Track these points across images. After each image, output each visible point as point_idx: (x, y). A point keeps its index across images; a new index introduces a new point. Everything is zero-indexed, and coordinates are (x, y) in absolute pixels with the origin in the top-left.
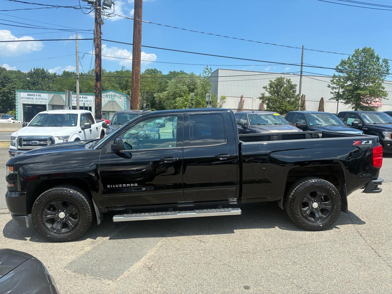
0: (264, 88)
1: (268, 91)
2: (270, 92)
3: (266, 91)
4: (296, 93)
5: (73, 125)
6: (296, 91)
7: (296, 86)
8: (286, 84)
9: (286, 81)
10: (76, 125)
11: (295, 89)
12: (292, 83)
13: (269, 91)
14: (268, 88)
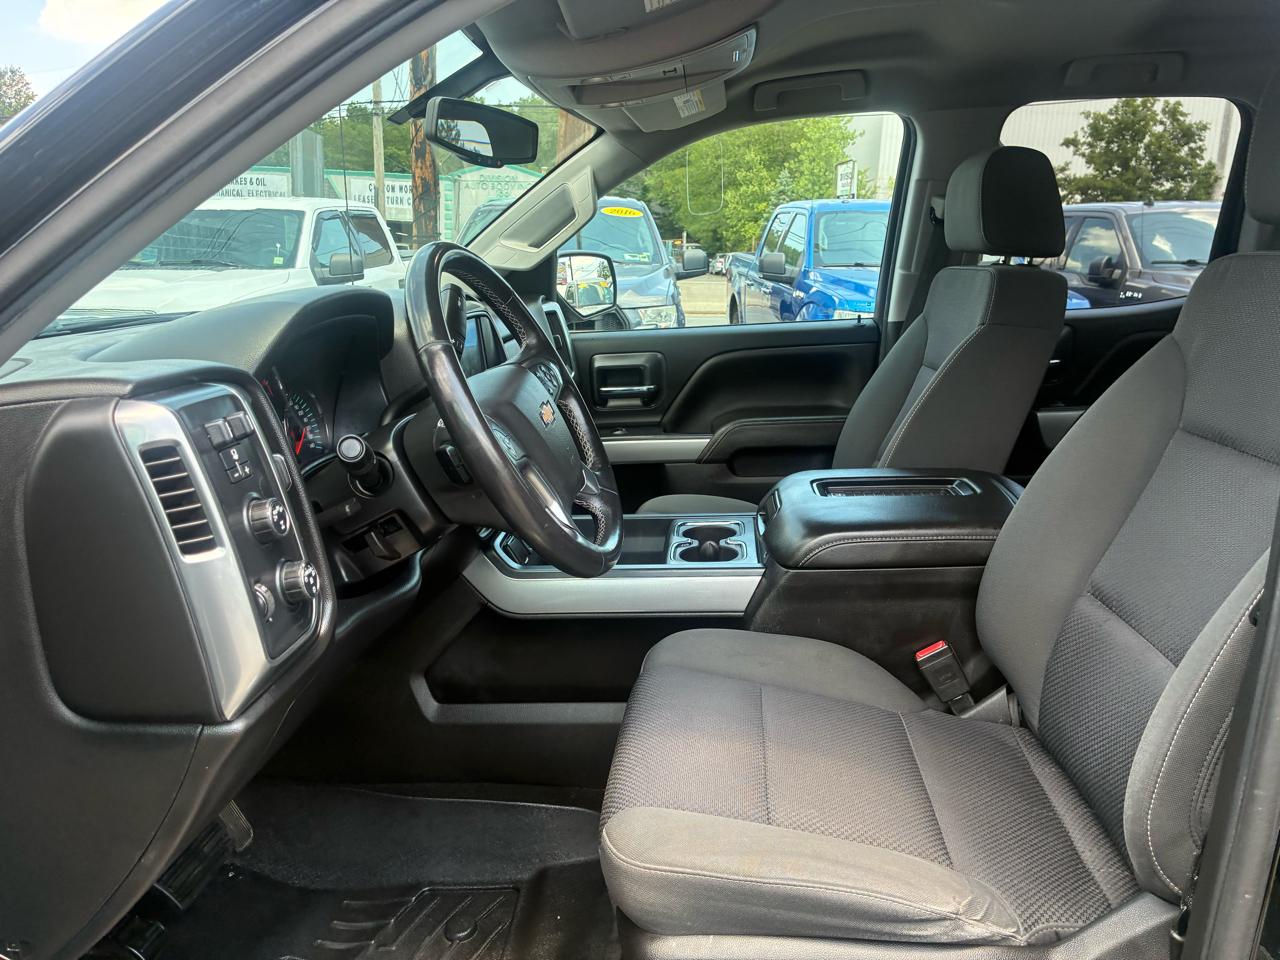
0: (1067, 143)
1: (1083, 155)
2: (1090, 160)
3: (1075, 154)
4: (1202, 159)
5: (279, 260)
6: (1202, 150)
7: (1204, 128)
8: (1162, 123)
9: (1164, 111)
10: (290, 262)
11: (1201, 140)
12: (1188, 120)
13: (1087, 152)
14: (1084, 143)
